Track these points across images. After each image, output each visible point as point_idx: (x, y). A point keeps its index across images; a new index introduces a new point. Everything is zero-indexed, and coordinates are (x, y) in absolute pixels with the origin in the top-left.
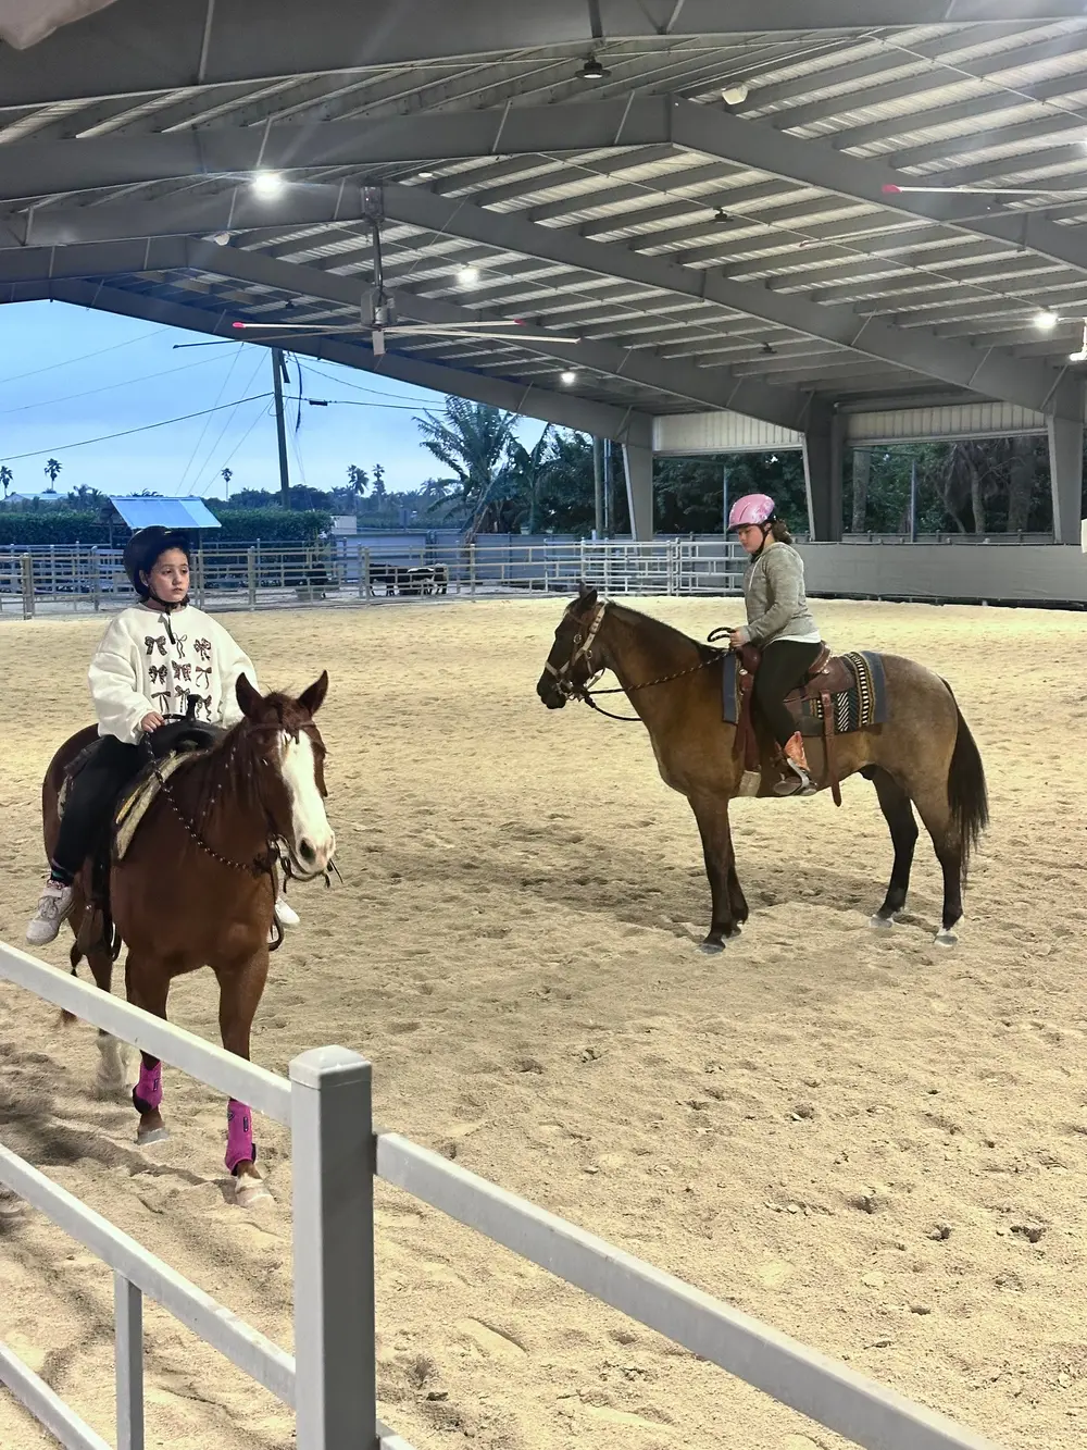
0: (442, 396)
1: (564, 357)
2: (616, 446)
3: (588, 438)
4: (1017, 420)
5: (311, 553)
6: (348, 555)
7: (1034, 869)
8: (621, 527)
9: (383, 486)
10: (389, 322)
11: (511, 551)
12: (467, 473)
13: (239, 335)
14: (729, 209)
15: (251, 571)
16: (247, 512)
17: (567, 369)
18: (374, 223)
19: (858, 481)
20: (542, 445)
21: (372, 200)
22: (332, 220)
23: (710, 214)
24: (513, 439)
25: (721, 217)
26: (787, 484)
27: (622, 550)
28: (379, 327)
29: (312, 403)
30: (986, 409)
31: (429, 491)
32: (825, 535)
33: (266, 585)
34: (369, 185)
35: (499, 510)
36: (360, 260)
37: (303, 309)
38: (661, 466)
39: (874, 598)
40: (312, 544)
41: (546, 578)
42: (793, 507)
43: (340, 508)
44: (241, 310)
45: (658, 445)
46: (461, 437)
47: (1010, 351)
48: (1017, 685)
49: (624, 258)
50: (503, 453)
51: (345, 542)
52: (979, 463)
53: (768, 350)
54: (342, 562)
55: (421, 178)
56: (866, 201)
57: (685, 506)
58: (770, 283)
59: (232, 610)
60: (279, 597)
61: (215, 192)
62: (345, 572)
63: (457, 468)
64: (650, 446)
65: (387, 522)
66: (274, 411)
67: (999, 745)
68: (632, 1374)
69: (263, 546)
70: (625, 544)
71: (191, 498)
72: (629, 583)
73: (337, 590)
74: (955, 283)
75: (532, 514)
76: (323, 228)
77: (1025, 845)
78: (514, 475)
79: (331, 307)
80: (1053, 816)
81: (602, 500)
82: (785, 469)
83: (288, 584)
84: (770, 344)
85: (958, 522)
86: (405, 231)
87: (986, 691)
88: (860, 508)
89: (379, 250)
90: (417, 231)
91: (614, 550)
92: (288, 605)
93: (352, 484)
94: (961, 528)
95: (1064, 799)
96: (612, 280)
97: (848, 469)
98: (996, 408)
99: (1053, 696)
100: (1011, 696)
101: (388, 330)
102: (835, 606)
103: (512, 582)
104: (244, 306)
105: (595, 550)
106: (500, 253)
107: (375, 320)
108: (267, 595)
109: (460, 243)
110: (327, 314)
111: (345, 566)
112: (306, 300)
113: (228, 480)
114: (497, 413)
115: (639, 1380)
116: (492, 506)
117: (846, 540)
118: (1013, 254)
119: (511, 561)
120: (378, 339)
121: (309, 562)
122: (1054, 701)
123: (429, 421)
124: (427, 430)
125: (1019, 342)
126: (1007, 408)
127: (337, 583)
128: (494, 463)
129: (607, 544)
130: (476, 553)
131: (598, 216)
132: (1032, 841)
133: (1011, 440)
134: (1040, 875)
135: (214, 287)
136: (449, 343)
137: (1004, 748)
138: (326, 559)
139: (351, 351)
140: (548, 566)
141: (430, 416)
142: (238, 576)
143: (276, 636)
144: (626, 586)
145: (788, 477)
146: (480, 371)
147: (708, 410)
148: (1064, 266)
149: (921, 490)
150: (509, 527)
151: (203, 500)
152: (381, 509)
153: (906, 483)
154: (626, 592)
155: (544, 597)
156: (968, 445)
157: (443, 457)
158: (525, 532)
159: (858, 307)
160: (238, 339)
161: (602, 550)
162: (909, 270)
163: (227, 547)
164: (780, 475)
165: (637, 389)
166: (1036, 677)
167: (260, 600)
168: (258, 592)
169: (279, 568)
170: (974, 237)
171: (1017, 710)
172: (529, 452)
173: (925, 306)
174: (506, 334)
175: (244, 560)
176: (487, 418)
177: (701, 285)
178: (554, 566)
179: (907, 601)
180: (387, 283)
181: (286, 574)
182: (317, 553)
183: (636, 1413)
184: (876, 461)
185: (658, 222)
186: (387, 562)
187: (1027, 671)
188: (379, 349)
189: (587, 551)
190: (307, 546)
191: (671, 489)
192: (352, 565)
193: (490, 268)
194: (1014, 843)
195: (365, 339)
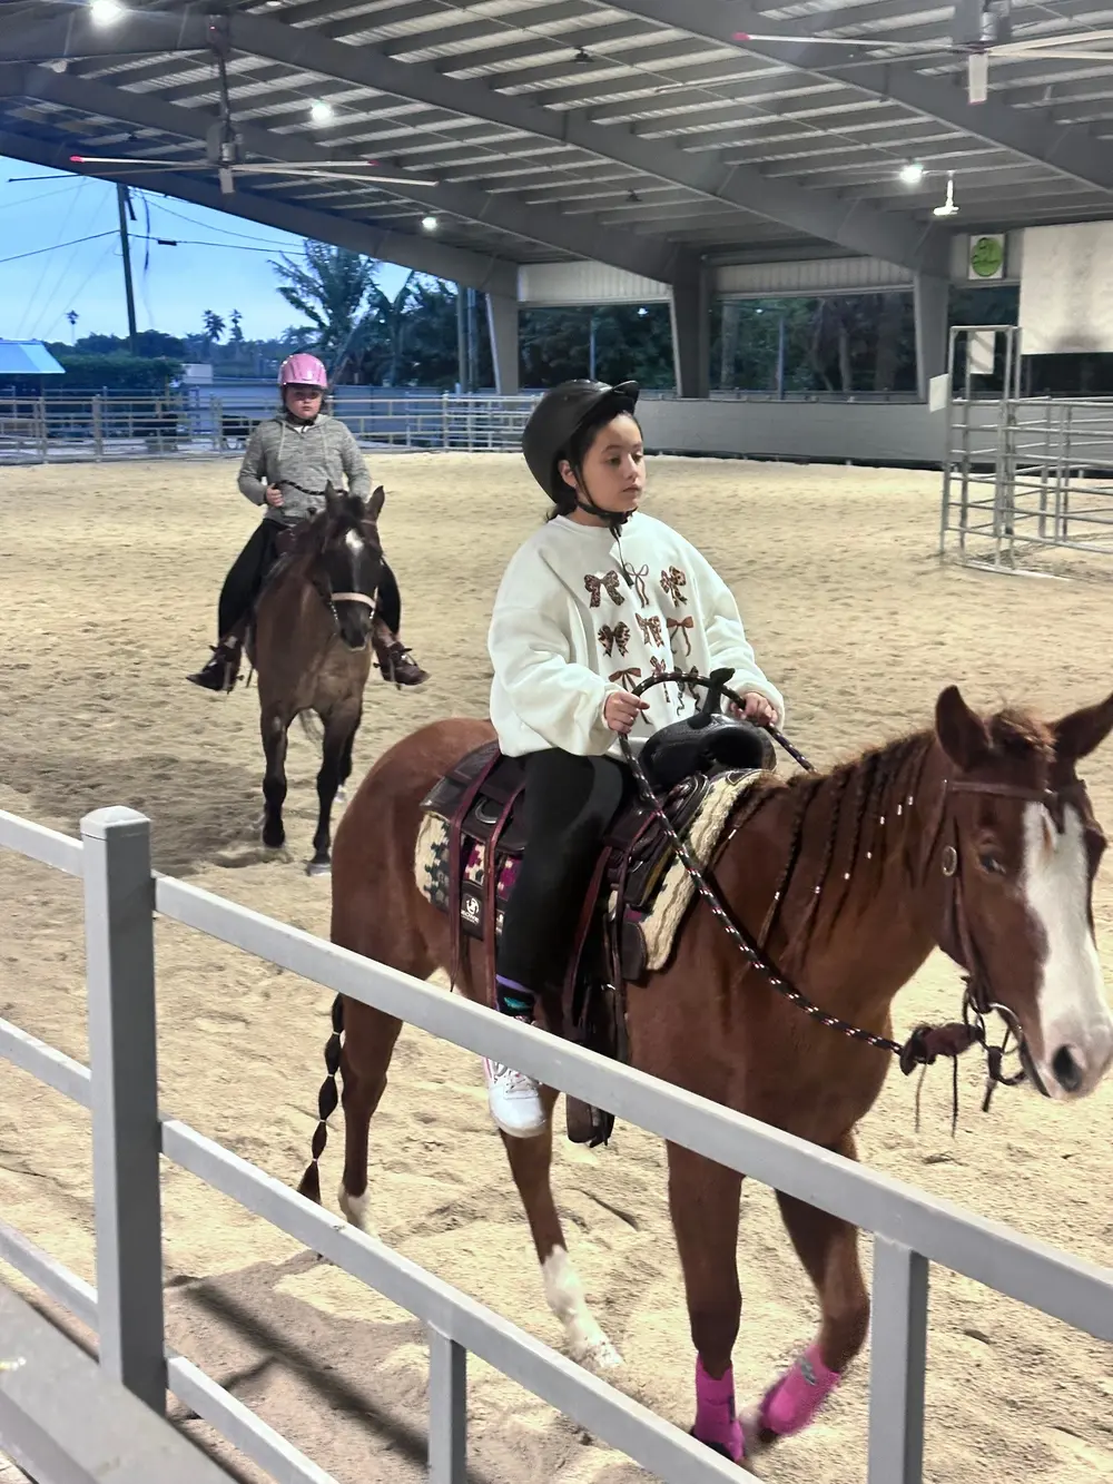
0: (299, 239)
1: (425, 202)
2: (480, 297)
3: (452, 287)
4: (884, 276)
5: (161, 402)
6: (202, 405)
7: (858, 716)
8: (485, 381)
9: (240, 333)
10: (238, 160)
11: (372, 404)
12: (326, 321)
13: (81, 170)
14: (590, 49)
15: (96, 420)
16: (93, 358)
17: (428, 213)
18: (220, 54)
19: (727, 337)
20: (405, 292)
21: (217, 29)
22: (176, 50)
23: (571, 53)
24: (373, 286)
25: (582, 57)
26: (656, 339)
27: (485, 404)
28: (226, 165)
29: (161, 242)
30: (853, 263)
31: (290, 340)
32: (693, 391)
33: (114, 436)
34: (215, 14)
35: (360, 360)
36: (207, 92)
37: (148, 143)
38: (527, 318)
39: (740, 457)
40: (163, 393)
41: (408, 433)
42: (662, 362)
43: (195, 354)
44: (82, 142)
45: (524, 294)
46: (320, 282)
47: (877, 203)
48: (869, 544)
49: (483, 98)
50: (364, 302)
51: (197, 391)
52: (847, 320)
53: (634, 198)
54: (195, 412)
55: (270, 7)
56: (727, 45)
57: (551, 360)
58: (634, 127)
59: (78, 461)
60: (129, 448)
61: (52, 16)
62: (198, 423)
63: (315, 316)
64: (513, 296)
65: (245, 371)
66: (119, 250)
67: (842, 601)
68: (431, 1146)
69: (110, 394)
70: (488, 398)
71: (33, 342)
72: (494, 439)
73: (188, 442)
74: (820, 133)
75: (393, 367)
76: (166, 57)
77: (853, 695)
78: (375, 323)
79: (177, 141)
80: (883, 668)
81: (466, 353)
82: (654, 323)
83: (137, 434)
84: (636, 192)
85: (827, 381)
86: (253, 62)
87: (838, 550)
88: (728, 364)
89: (225, 82)
90: (267, 63)
91: (478, 405)
92: (136, 457)
93: (207, 330)
94: (829, 385)
95: (895, 653)
96: (470, 121)
97: (716, 324)
98: (863, 263)
99: (903, 554)
100: (862, 554)
101: (236, 167)
102: (700, 464)
103: (374, 437)
104: (85, 137)
105: (459, 404)
106: (354, 88)
107: (221, 157)
108: (113, 446)
109: (309, 77)
110: (173, 148)
111: (198, 416)
112: (149, 132)
113: (73, 322)
114: (357, 258)
115: (438, 1151)
116: (353, 357)
117: (713, 396)
118: (875, 104)
119: (373, 414)
120: (226, 177)
121: (158, 412)
122: (901, 559)
123: (285, 265)
124: (284, 274)
125: (885, 195)
126: (875, 263)
127: (187, 435)
128: (354, 310)
129: (471, 399)
130: (335, 406)
131: (456, 52)
132: (859, 691)
133: (880, 297)
134: (861, 722)
135: (51, 117)
136: (303, 182)
137: (846, 604)
138: (178, 409)
139: (198, 188)
140: (411, 420)
141: (287, 260)
142: (84, 425)
143: (124, 489)
144: (490, 441)
145: (656, 331)
146: (337, 213)
147: (574, 259)
148: (926, 118)
149: (790, 345)
150: (371, 379)
151: (45, 344)
152: (239, 357)
153: (775, 338)
154: (489, 448)
155: (406, 452)
156: (838, 301)
157: (298, 304)
158: (386, 384)
159: (724, 154)
160: (80, 173)
161: (466, 404)
162: (774, 118)
163: (71, 394)
164: (648, 330)
165: (502, 236)
166: (888, 536)
167: (108, 451)
168: (105, 442)
169: (127, 418)
170: (837, 85)
171: (864, 568)
172: (391, 300)
173: (792, 156)
174: (360, 175)
175: (89, 409)
176: (347, 262)
177: (564, 128)
178: (415, 421)
179: (773, 460)
180: (235, 117)
181: (136, 425)
182: (168, 403)
183: (431, 1176)
184: (745, 316)
185: (518, 60)
186: (242, 413)
187: (881, 530)
188: (227, 187)
189: (450, 405)
190: (157, 395)
191: (537, 342)
192: (205, 417)
193: (344, 104)
194: (842, 693)
195: (215, 176)
